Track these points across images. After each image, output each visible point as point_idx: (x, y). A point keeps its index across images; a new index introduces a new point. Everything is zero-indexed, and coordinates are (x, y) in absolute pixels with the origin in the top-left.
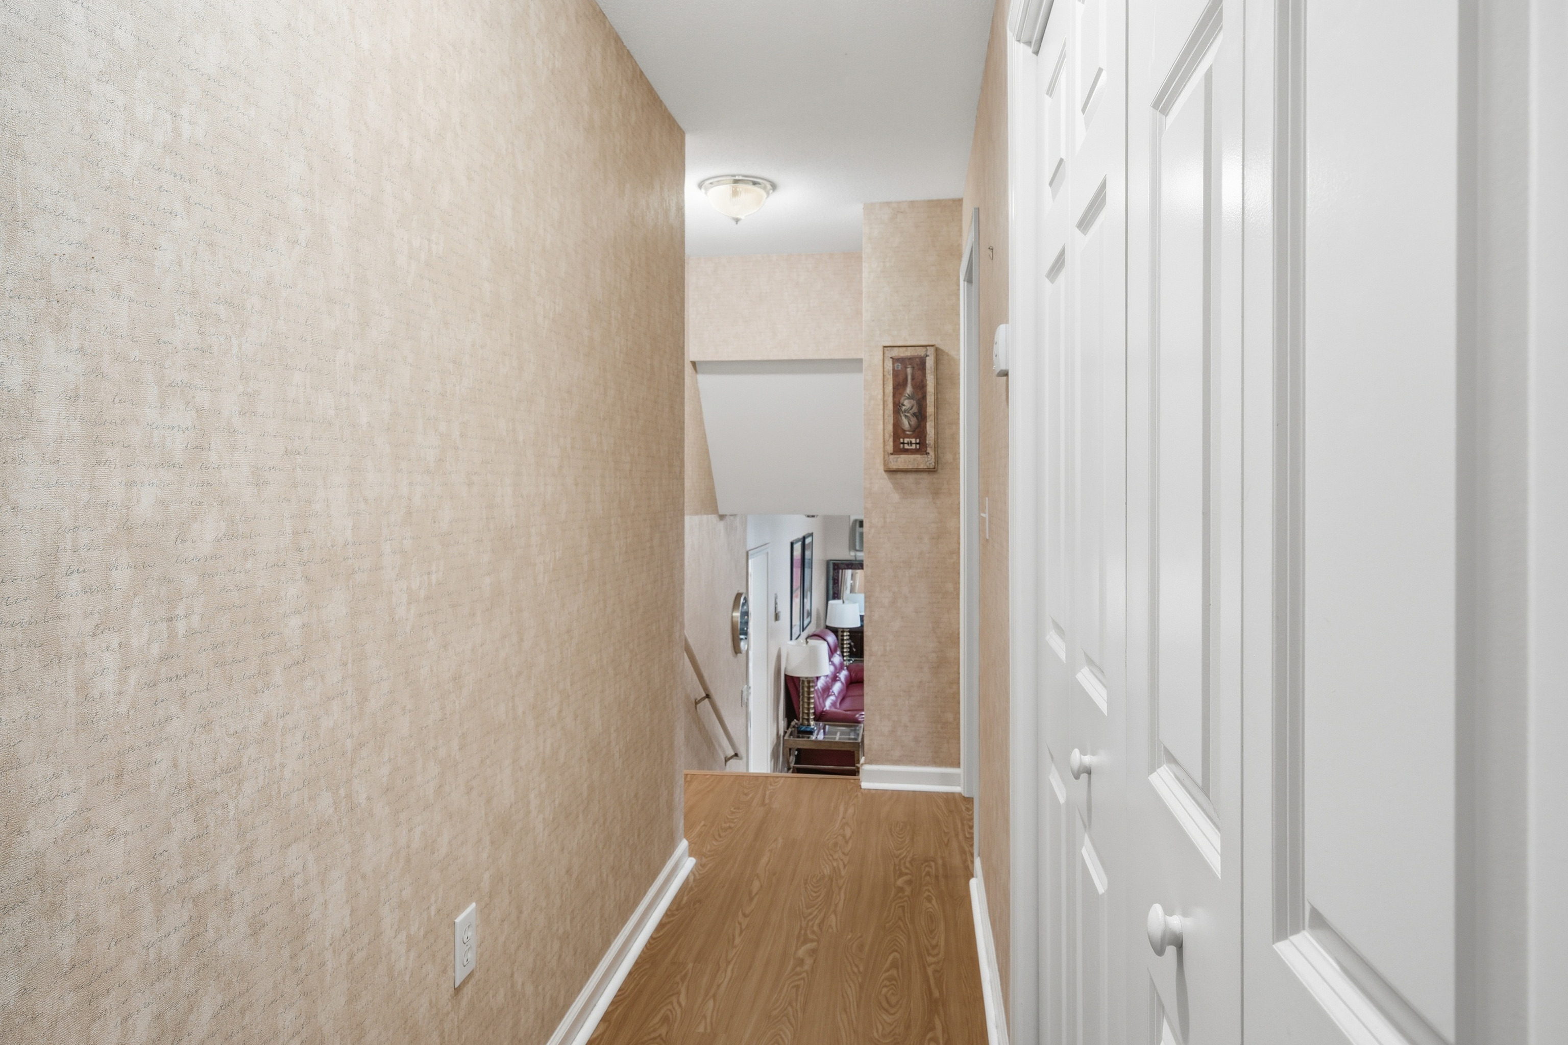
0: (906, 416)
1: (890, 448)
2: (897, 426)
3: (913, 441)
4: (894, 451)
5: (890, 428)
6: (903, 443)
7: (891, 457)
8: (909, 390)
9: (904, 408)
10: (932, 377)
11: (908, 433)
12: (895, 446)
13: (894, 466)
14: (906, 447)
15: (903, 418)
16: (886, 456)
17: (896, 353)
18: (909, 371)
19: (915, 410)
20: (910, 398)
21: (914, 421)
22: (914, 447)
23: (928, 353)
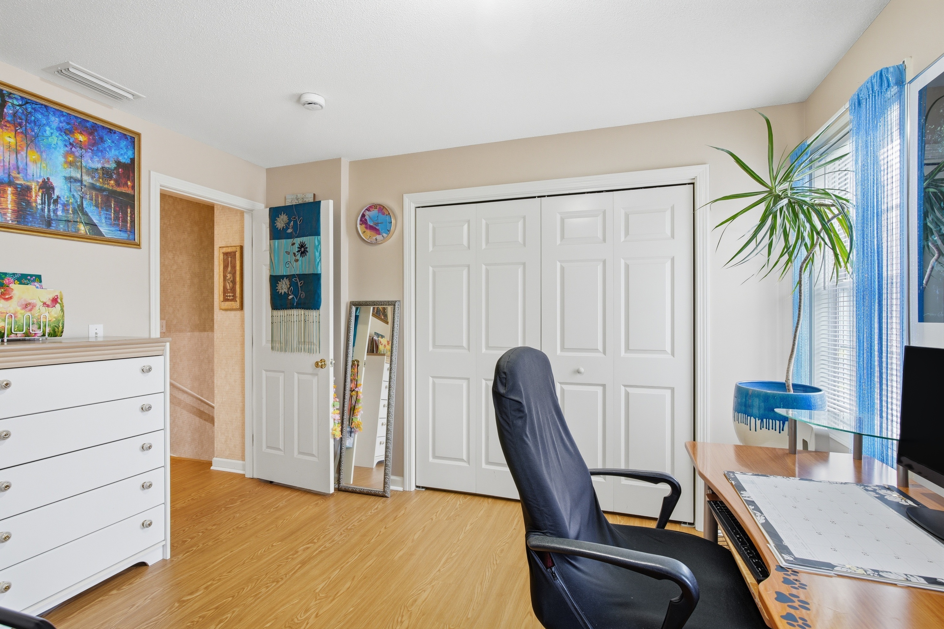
0: (228, 282)
1: (222, 299)
2: (225, 287)
3: (231, 295)
4: (223, 300)
5: (222, 288)
6: (227, 296)
7: (223, 303)
8: (229, 269)
9: (227, 278)
10: (238, 262)
11: (229, 291)
12: (224, 298)
13: (223, 307)
14: (228, 298)
15: (227, 283)
16: (220, 303)
17: (225, 250)
18: (230, 259)
19: (232, 279)
20: (230, 273)
21: (231, 284)
22: (231, 298)
23: (237, 250)
